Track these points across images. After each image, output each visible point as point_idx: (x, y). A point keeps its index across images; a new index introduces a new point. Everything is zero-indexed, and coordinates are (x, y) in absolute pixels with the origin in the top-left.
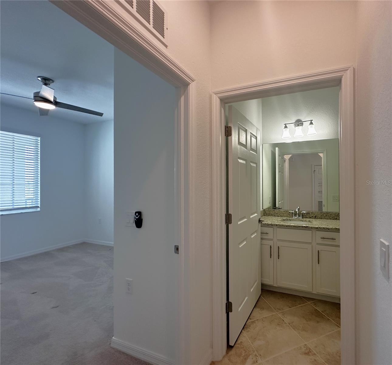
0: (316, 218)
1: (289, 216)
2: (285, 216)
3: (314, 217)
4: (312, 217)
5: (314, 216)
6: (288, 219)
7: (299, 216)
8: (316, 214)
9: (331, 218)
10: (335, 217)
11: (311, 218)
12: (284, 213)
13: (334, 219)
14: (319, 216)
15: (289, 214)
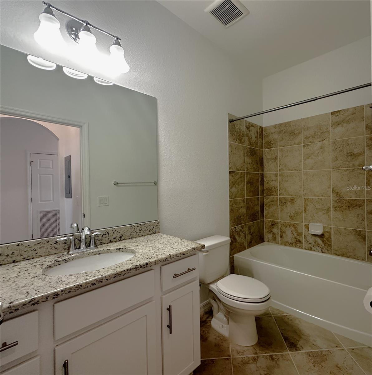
0: (122, 238)
1: (55, 251)
2: (41, 256)
3: (117, 239)
4: (115, 240)
5: (119, 236)
6: (60, 259)
7: (88, 245)
8: (121, 232)
9: (148, 232)
10: (154, 230)
11: (113, 242)
12: (35, 247)
13: (152, 234)
14: (128, 234)
15: (56, 246)
